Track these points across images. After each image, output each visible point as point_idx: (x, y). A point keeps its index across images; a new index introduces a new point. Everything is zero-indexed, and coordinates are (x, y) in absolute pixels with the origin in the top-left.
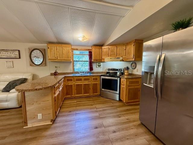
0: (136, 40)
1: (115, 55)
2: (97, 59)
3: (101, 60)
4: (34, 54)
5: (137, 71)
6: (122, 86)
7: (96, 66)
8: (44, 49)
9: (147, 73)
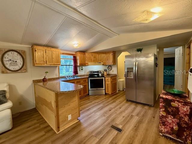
0: (113, 51)
1: (97, 60)
2: (82, 63)
3: (85, 64)
4: (8, 56)
5: (113, 72)
6: (107, 83)
7: (80, 69)
8: (24, 51)
9: (128, 71)
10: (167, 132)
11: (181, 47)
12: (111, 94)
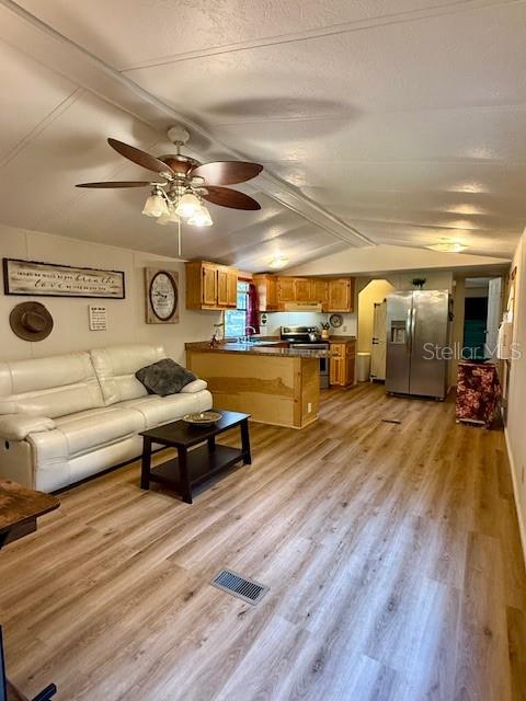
1: (308, 296)
3: (277, 307)
5: (345, 331)
6: (334, 358)
9: (393, 329)
10: (467, 416)
11: (500, 279)
12: (345, 386)
